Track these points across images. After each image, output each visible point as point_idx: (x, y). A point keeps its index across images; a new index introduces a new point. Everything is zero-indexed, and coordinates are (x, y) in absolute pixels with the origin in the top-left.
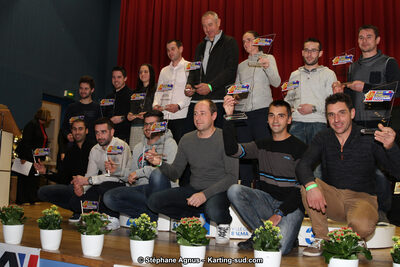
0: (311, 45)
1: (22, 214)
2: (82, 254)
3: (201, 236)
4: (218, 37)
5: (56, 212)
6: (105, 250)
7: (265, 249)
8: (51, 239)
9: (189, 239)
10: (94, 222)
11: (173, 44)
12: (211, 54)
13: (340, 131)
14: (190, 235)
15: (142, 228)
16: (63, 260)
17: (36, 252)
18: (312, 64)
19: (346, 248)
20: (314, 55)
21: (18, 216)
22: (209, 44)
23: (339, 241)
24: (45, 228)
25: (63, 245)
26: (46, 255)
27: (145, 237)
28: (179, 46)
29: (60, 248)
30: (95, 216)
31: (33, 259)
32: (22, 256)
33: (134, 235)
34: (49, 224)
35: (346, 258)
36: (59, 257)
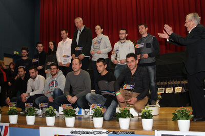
0: (123, 32)
2: (26, 123)
4: (83, 28)
5: (15, 108)
7: (97, 117)
8: (13, 119)
9: (68, 115)
10: (31, 111)
11: (64, 32)
12: (80, 36)
13: (131, 69)
14: (69, 113)
15: (50, 112)
16: (19, 127)
17: (7, 124)
18: (123, 39)
19: (125, 114)
20: (124, 36)
22: (79, 32)
23: (122, 112)
24: (11, 115)
25: (18, 122)
26: (12, 125)
27: (51, 115)
28: (66, 33)
30: (31, 108)
31: (6, 127)
32: (2, 127)
33: (47, 115)
34: (12, 113)
35: (125, 118)
36: (17, 126)
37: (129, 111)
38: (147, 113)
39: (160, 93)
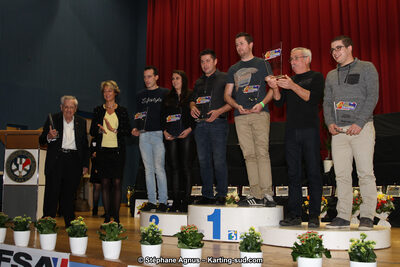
1: (55, 225)
2: (103, 257)
3: (197, 241)
5: (82, 223)
6: (123, 254)
7: (247, 250)
8: (79, 245)
10: (112, 230)
14: (188, 240)
15: (150, 235)
16: (88, 263)
17: (66, 256)
19: (311, 249)
21: (52, 227)
23: (304, 243)
24: (73, 236)
25: (89, 250)
26: (74, 258)
27: (153, 242)
29: (87, 252)
30: (113, 225)
31: (64, 262)
32: (55, 260)
33: (144, 240)
35: (312, 257)
36: (85, 260)
37: (321, 242)
38: (363, 250)
39: (392, 196)
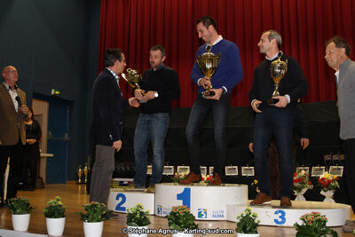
1: (28, 204)
5: (60, 203)
7: (246, 232)
8: (56, 226)
9: (180, 224)
10: (95, 211)
14: (181, 221)
15: (138, 216)
21: (25, 206)
23: (311, 224)
24: (51, 217)
25: (66, 231)
27: (140, 224)
29: (64, 234)
30: (96, 206)
33: (131, 221)
34: (54, 212)
39: (336, 176)
